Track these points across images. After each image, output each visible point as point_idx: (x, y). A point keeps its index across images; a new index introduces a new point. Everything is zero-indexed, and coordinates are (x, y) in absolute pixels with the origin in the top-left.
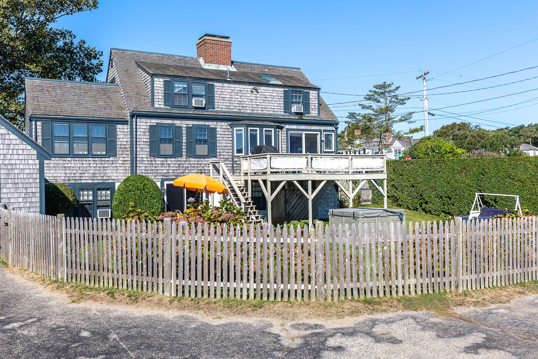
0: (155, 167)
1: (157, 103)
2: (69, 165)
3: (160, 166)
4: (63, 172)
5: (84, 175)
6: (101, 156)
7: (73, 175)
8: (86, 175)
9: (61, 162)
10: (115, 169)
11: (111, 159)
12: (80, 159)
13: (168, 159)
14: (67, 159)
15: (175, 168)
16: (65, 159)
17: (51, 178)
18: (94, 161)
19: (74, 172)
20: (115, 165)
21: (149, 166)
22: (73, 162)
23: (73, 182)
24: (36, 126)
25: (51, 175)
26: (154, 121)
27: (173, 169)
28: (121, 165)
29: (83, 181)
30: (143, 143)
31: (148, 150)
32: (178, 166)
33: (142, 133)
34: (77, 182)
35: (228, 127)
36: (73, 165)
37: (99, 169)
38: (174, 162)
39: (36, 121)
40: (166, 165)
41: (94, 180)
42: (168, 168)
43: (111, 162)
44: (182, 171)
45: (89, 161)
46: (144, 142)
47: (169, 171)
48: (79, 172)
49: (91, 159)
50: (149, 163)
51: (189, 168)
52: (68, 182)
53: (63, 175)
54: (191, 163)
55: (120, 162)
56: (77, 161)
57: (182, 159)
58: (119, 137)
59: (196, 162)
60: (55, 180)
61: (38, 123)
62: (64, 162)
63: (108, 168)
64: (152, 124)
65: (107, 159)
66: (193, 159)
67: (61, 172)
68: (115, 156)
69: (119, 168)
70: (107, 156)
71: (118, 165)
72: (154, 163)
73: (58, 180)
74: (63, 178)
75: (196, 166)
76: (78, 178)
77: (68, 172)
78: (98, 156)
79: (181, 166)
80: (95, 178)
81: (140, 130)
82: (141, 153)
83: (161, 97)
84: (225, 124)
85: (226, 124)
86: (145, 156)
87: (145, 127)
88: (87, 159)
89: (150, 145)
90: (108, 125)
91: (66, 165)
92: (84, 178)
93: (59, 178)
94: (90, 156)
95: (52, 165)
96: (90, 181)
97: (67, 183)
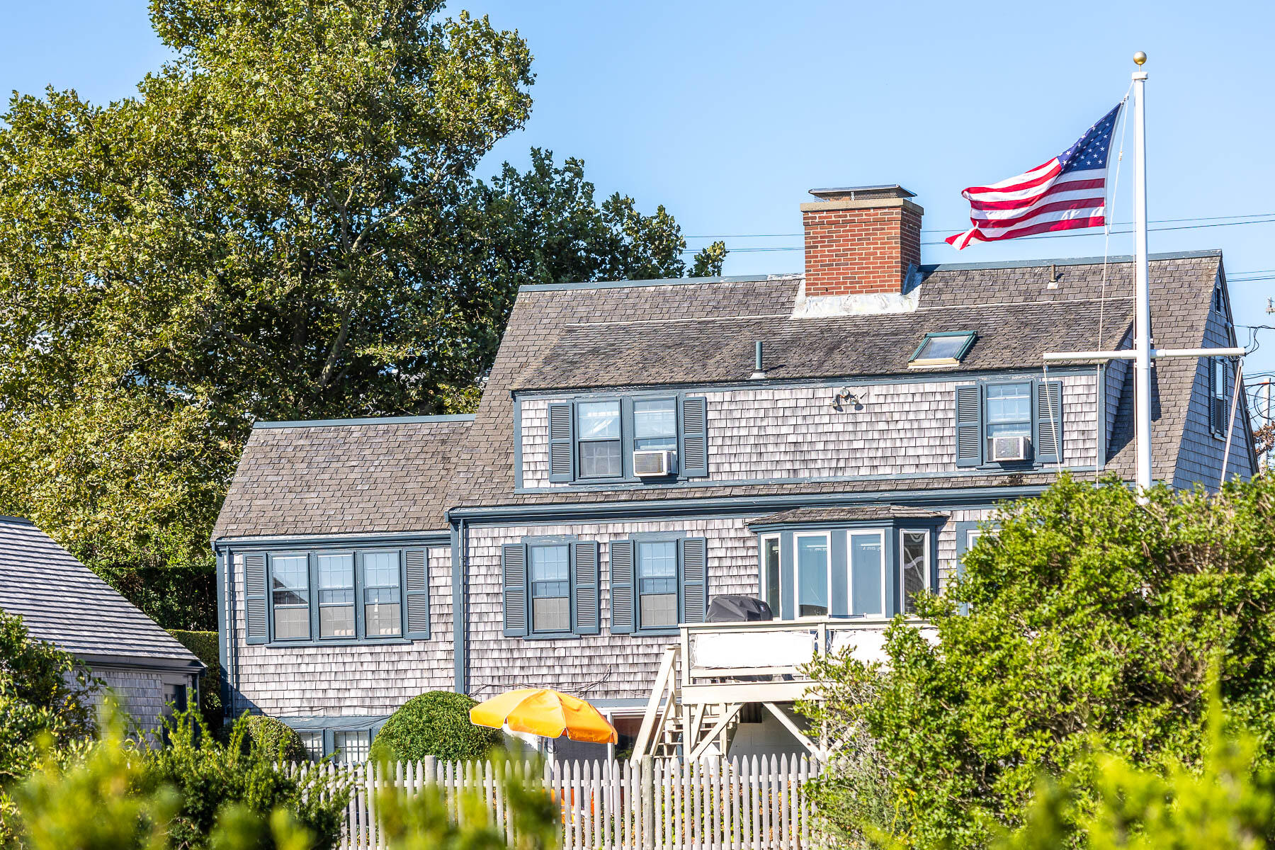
0: (522, 668)
1: (530, 475)
2: (311, 668)
3: (535, 663)
4: (297, 686)
5: (347, 695)
6: (390, 642)
7: (320, 695)
8: (353, 693)
9: (293, 660)
10: (426, 674)
11: (417, 647)
12: (337, 650)
13: (559, 644)
14: (307, 651)
15: (578, 671)
16: (300, 651)
17: (269, 704)
18: (371, 654)
19: (325, 686)
20: (426, 665)
21: (505, 664)
22: (319, 659)
23: (321, 713)
24: (231, 566)
25: (268, 695)
26: (518, 532)
27: (572, 671)
28: (442, 664)
29: (345, 712)
30: (485, 599)
31: (500, 618)
32: (586, 661)
33: (483, 571)
34: (332, 713)
35: (747, 533)
36: (319, 668)
37: (383, 675)
38: (577, 652)
39: (231, 553)
40: (550, 662)
41: (372, 707)
42: (557, 670)
43: (414, 656)
44: (600, 678)
45: (360, 654)
46: (488, 594)
47: (562, 679)
48: (335, 685)
49: (364, 649)
50: (504, 655)
51: (621, 669)
52: (309, 714)
53: (298, 694)
54: (628, 651)
55: (440, 655)
56: (331, 656)
57: (600, 642)
58: (437, 582)
59: (641, 650)
60: (278, 710)
61: (238, 559)
62: (299, 661)
63: (410, 674)
64: (509, 541)
65: (405, 648)
66: (634, 642)
67: (291, 686)
68: (427, 639)
69: (437, 673)
70: (405, 637)
71: (434, 664)
72: (516, 655)
73: (285, 710)
74: (298, 703)
75: (642, 660)
76: (332, 703)
77: (308, 686)
78: (382, 641)
79: (597, 661)
80: (376, 703)
81: (478, 561)
82: (481, 627)
83: (539, 457)
84: (735, 525)
85: (739, 523)
86: (492, 636)
87: (492, 551)
88: (354, 650)
89: (506, 604)
90: (404, 550)
91: (303, 668)
92: (348, 703)
93: (287, 703)
94: (360, 643)
95: (272, 669)
96: (364, 712)
97: (308, 717)
